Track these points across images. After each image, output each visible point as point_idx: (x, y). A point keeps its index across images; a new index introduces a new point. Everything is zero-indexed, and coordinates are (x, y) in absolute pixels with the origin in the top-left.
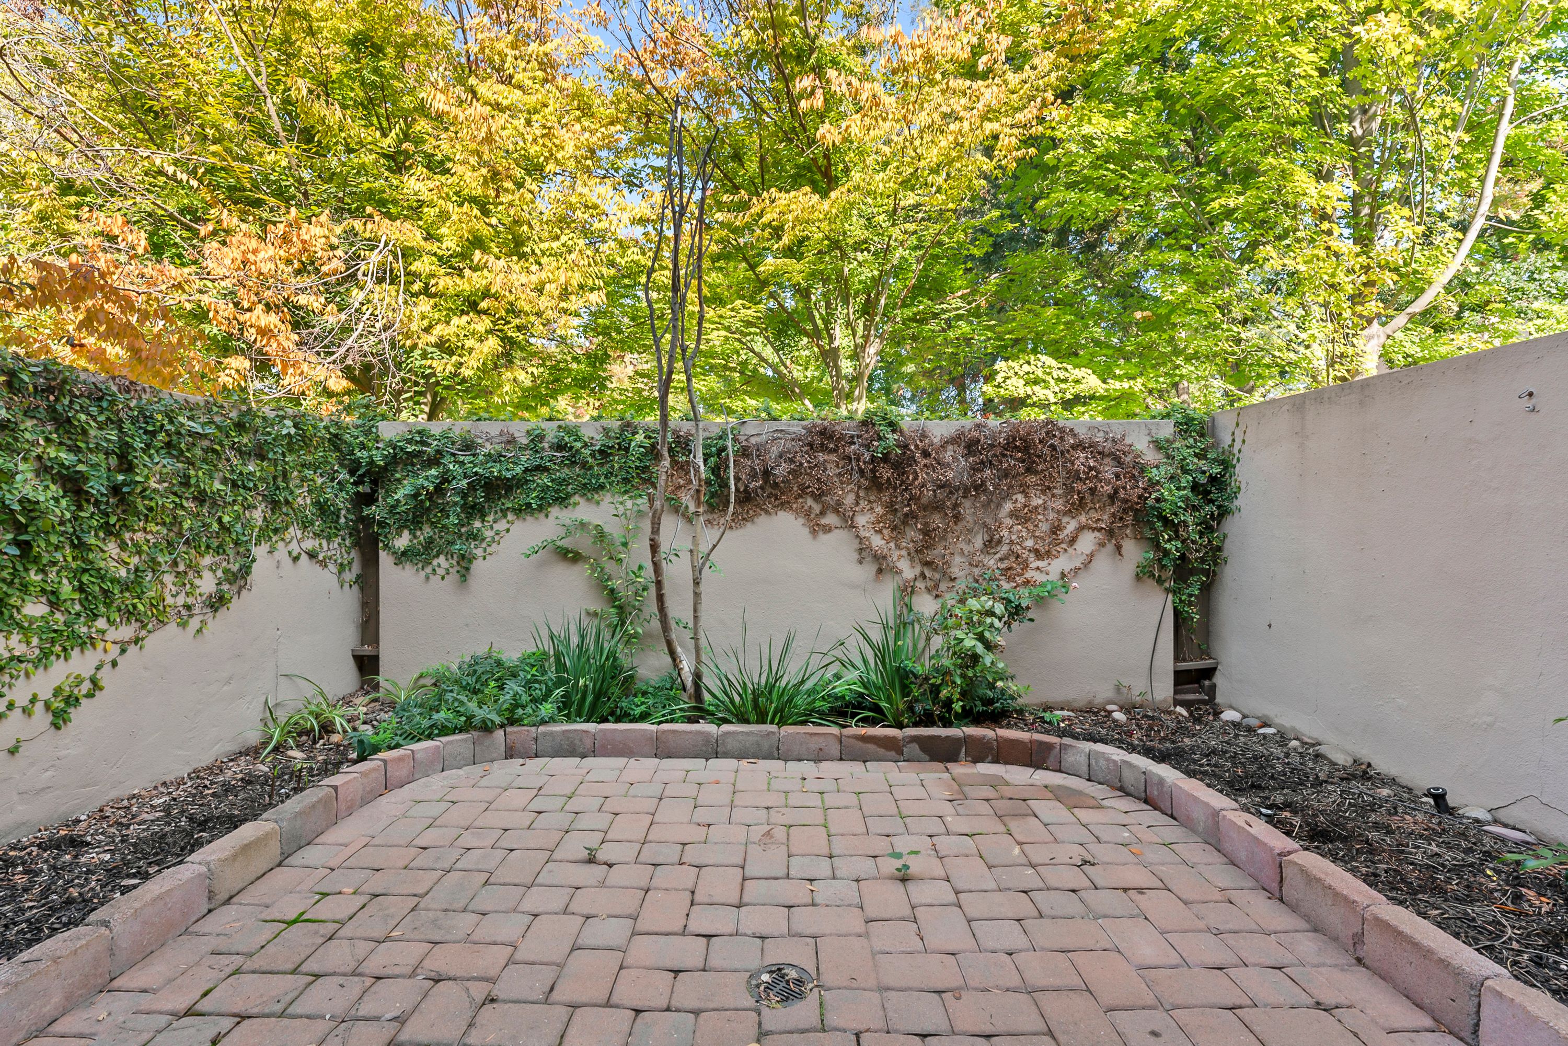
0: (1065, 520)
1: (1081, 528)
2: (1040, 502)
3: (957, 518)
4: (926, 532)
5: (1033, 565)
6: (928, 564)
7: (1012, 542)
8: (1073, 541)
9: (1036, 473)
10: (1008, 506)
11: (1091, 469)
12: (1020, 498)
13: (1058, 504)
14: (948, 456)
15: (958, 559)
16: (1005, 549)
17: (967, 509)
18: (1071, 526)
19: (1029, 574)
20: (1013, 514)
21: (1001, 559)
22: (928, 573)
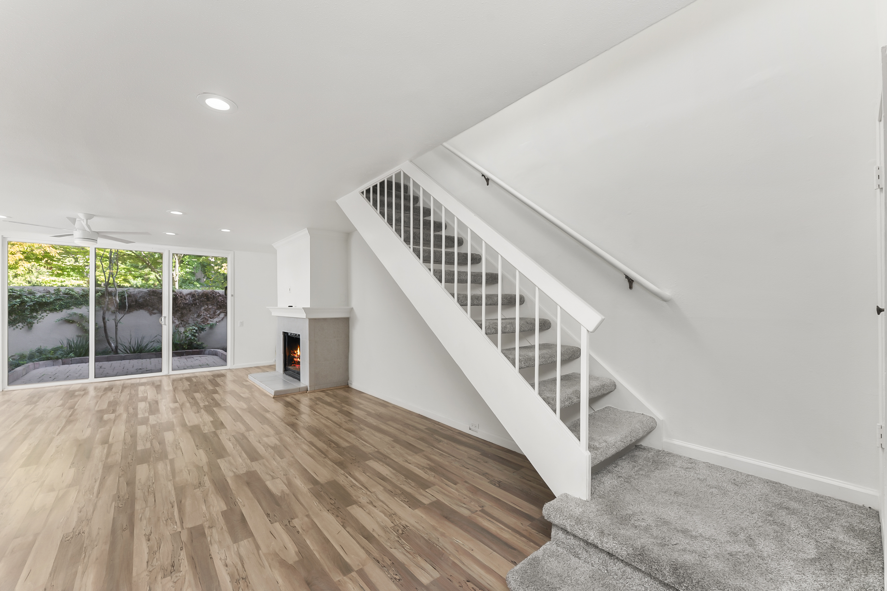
0: (217, 311)
1: (221, 312)
2: (211, 307)
3: (190, 311)
4: (182, 313)
5: (210, 320)
6: (183, 321)
7: (204, 315)
8: (219, 315)
9: (210, 301)
10: (203, 308)
11: (222, 300)
12: (206, 306)
13: (215, 308)
14: (187, 298)
15: (190, 319)
16: (202, 317)
17: (193, 309)
18: (218, 312)
19: (208, 322)
20: (205, 310)
21: (201, 319)
22: (182, 323)
